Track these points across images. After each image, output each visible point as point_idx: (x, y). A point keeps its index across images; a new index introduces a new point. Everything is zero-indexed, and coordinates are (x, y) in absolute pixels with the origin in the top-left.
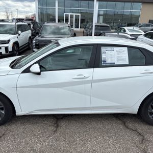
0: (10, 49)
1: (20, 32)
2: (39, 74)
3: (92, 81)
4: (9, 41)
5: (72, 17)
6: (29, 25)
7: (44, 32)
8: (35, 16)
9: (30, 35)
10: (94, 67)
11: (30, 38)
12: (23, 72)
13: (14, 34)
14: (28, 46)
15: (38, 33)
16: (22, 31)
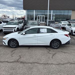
0: (16, 30)
1: (19, 24)
2: (25, 34)
3: (37, 37)
4: (16, 27)
5: (41, 17)
6: (23, 21)
7: (28, 24)
8: (25, 16)
9: (23, 25)
10: (38, 33)
11: (23, 26)
12: (21, 34)
13: (17, 25)
14: (22, 29)
15: (26, 25)
16: (20, 24)
